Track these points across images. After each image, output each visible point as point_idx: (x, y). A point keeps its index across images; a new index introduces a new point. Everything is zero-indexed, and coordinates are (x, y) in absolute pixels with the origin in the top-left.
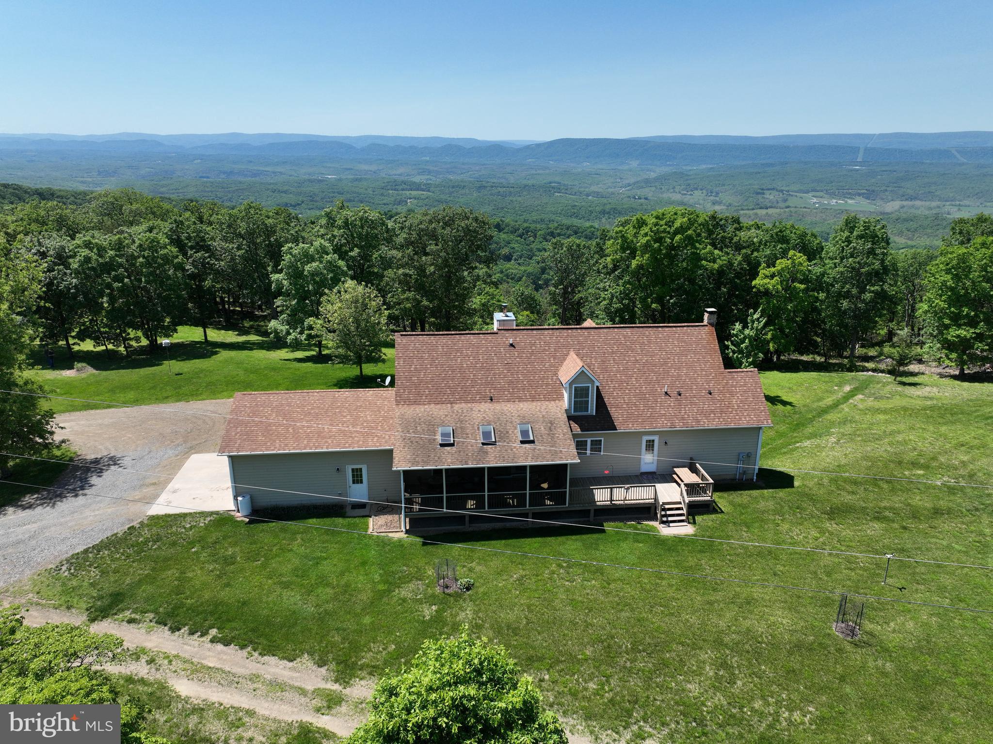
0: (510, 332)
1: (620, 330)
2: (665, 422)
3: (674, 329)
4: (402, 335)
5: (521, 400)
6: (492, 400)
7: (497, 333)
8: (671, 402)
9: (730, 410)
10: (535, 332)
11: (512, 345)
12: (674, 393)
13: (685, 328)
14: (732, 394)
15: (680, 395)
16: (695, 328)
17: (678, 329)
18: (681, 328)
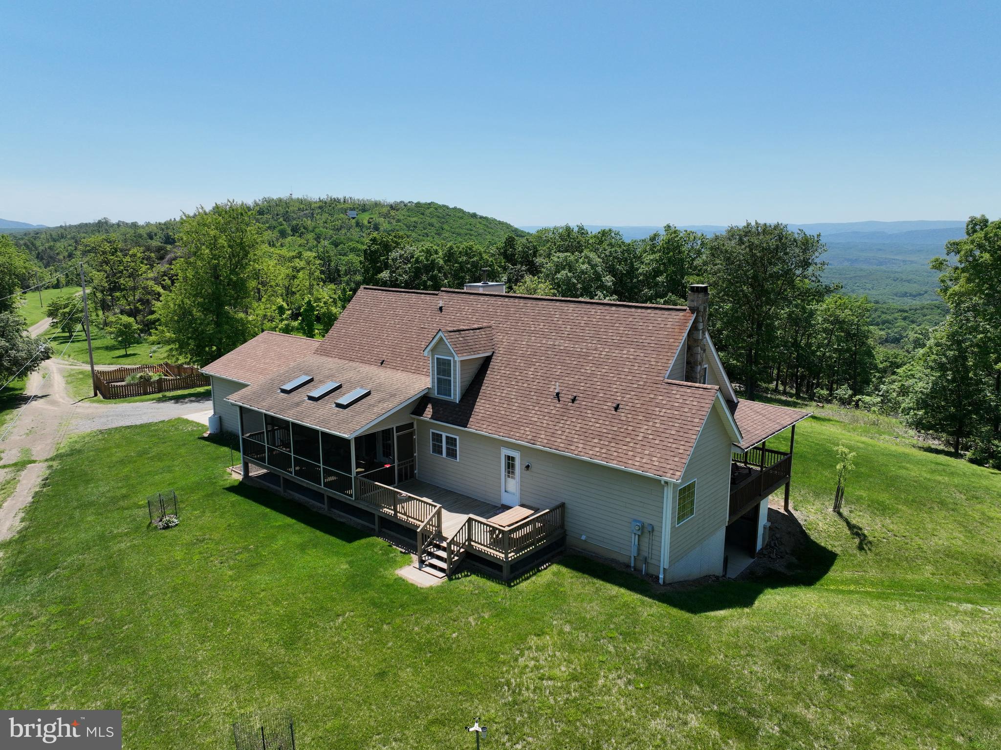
0: (450, 294)
1: (563, 304)
2: (528, 433)
3: (633, 310)
4: (365, 288)
5: (405, 369)
6: (382, 363)
7: (437, 295)
8: (555, 408)
9: (628, 440)
10: (472, 297)
11: (441, 309)
12: (566, 398)
13: (649, 311)
14: (649, 416)
15: (573, 400)
16: (663, 312)
17: (639, 310)
18: (643, 310)
